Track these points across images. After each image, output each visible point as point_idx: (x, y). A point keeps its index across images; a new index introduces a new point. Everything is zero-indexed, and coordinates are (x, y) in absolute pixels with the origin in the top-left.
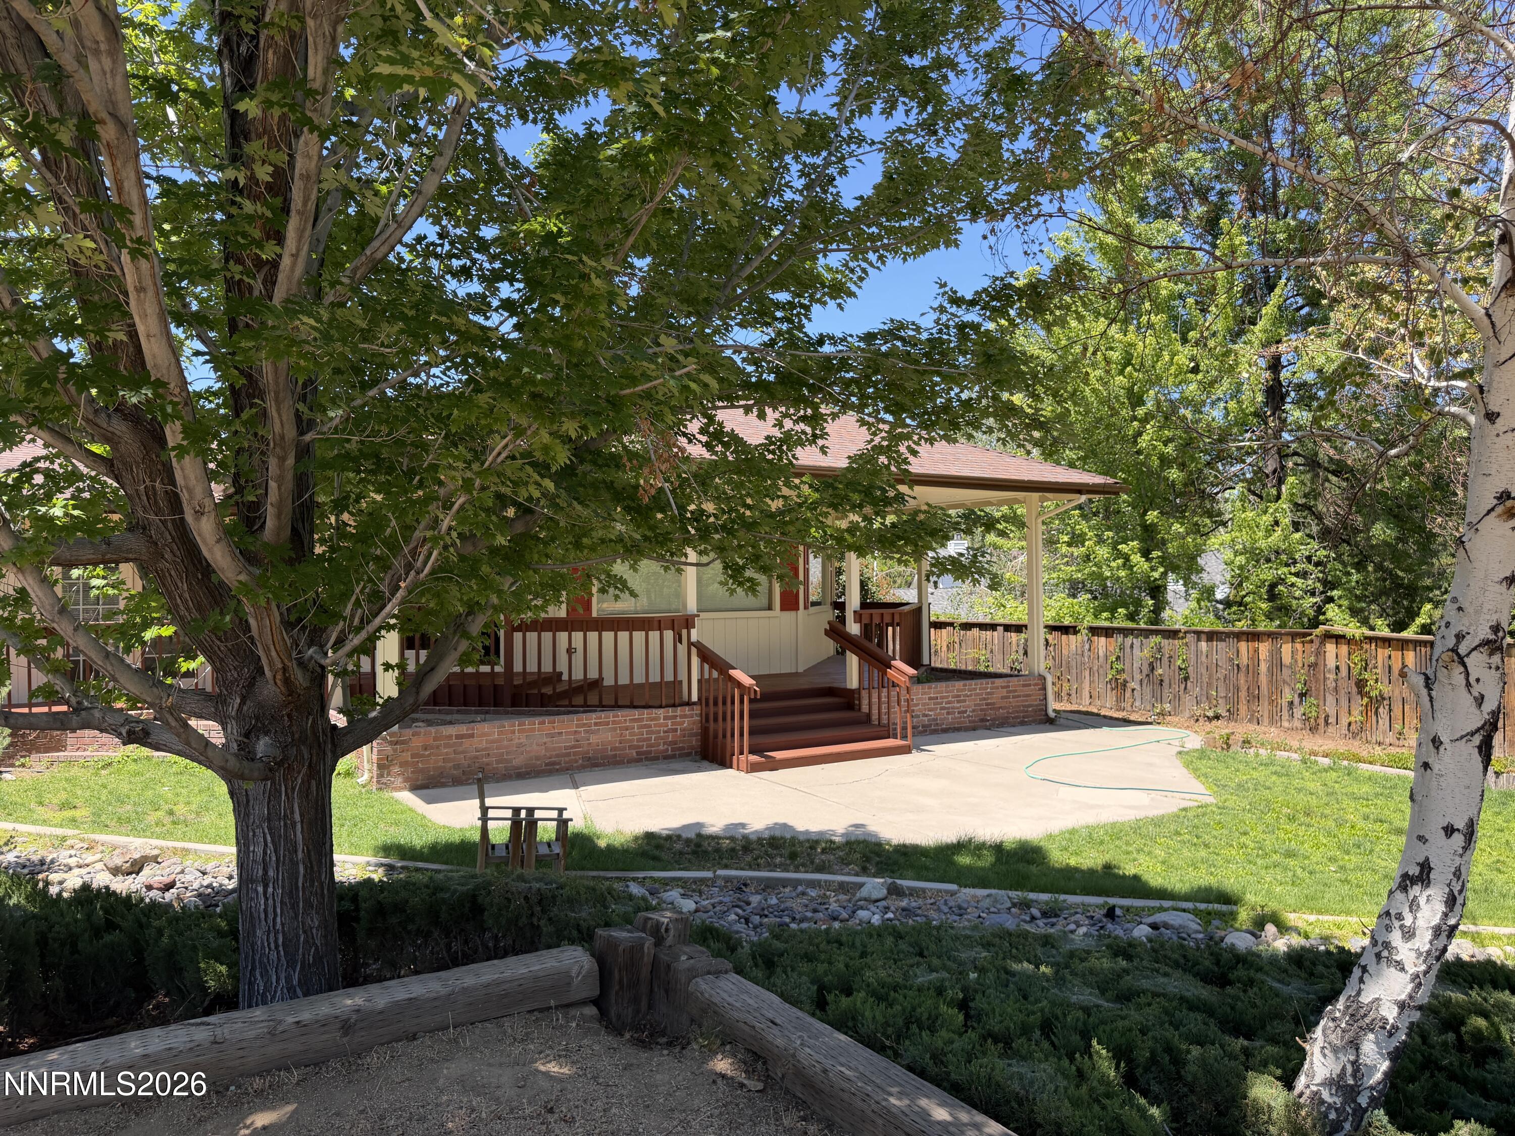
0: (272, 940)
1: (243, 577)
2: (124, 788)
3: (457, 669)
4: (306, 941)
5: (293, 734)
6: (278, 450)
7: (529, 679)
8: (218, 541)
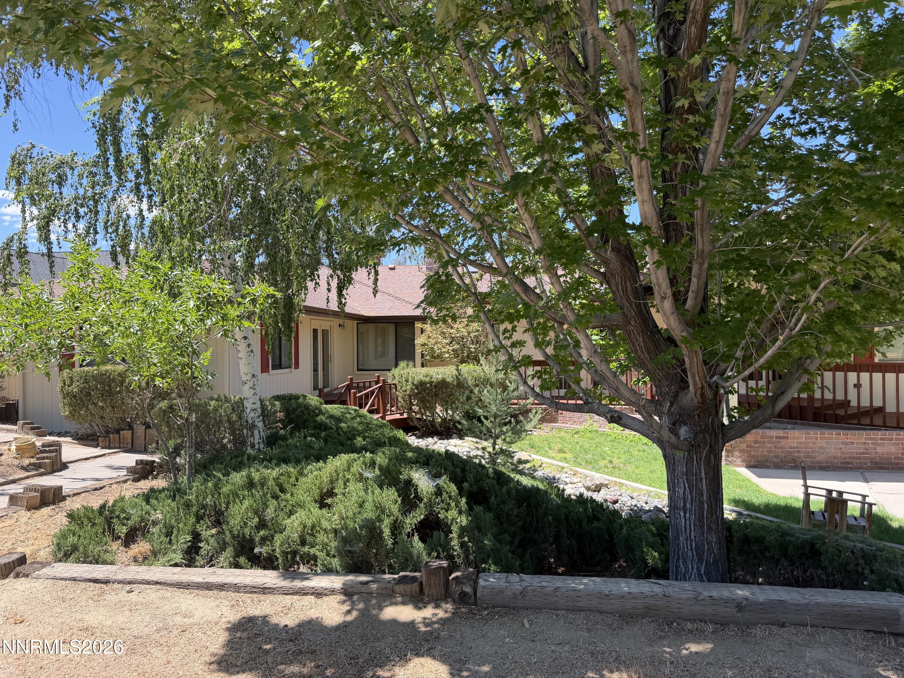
0: (689, 544)
1: (684, 334)
2: (587, 445)
3: (796, 395)
4: (708, 549)
5: (701, 426)
6: (699, 259)
7: (826, 403)
8: (672, 313)
